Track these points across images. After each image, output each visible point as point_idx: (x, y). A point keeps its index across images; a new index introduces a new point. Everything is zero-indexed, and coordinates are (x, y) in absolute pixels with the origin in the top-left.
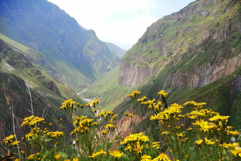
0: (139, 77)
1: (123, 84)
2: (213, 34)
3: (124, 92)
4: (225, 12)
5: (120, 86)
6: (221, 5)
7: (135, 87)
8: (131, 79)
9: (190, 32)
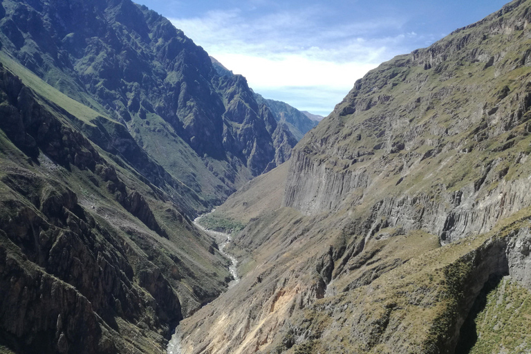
0: (328, 192)
1: (295, 204)
2: (490, 113)
3: (295, 223)
4: (523, 62)
5: (288, 208)
6: (518, 44)
7: (319, 213)
8: (312, 195)
9: (445, 101)
